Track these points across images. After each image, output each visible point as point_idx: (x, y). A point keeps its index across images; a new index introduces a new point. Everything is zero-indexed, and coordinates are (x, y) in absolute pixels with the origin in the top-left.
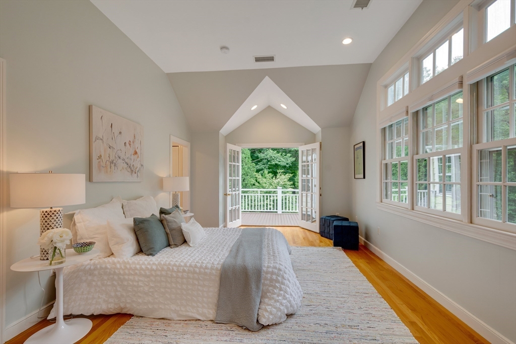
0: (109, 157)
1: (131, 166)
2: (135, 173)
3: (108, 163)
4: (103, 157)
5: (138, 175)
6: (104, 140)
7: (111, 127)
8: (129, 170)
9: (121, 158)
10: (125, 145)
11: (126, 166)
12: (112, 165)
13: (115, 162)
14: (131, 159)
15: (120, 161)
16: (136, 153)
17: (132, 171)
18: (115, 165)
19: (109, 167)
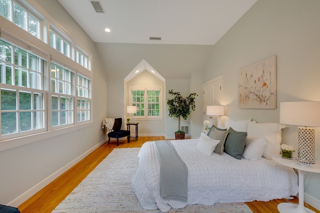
0: (245, 94)
1: (260, 96)
2: (264, 101)
3: (245, 98)
4: (242, 95)
5: (267, 103)
6: (243, 86)
7: (246, 76)
8: (258, 100)
9: (252, 92)
10: (255, 83)
11: (255, 97)
12: (247, 98)
13: (248, 96)
14: (260, 91)
15: (252, 94)
16: (265, 84)
17: (261, 100)
18: (248, 98)
19: (245, 100)
